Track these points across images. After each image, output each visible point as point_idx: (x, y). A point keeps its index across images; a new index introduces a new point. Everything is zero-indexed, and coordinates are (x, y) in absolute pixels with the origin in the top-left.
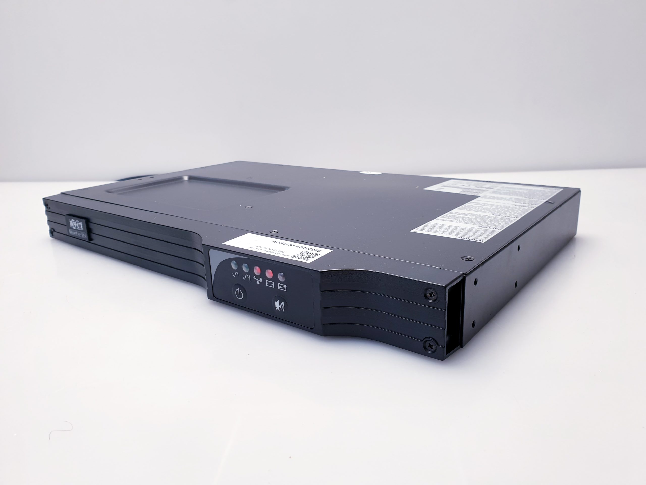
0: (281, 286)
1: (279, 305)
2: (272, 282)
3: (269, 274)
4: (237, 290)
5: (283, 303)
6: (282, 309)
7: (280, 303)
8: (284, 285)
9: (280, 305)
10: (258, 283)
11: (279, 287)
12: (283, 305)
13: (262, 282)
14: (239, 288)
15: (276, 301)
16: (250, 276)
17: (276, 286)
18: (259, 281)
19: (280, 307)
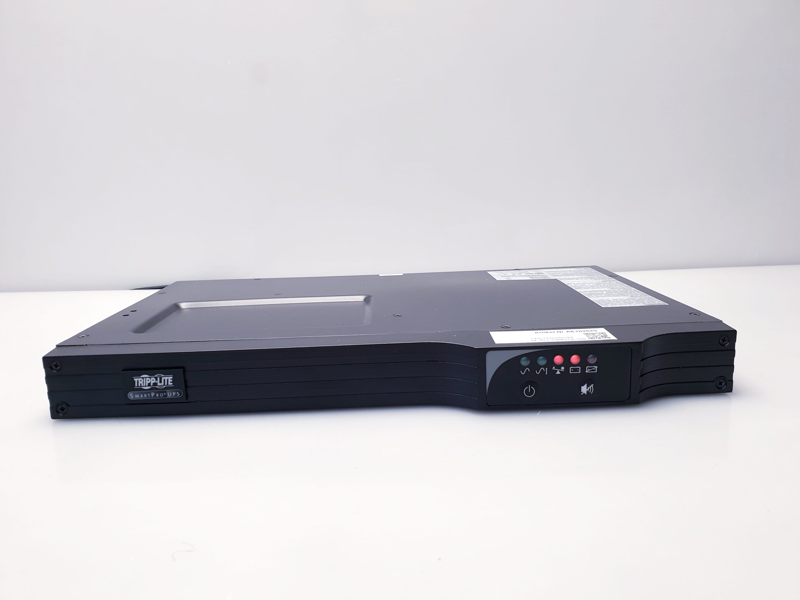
0: (590, 368)
1: (587, 388)
2: (578, 367)
3: (575, 359)
4: (527, 387)
5: (592, 385)
6: (590, 392)
7: (588, 386)
8: (594, 366)
9: (589, 388)
10: (558, 373)
11: (588, 370)
12: (592, 387)
13: (564, 371)
14: (529, 386)
15: (583, 386)
16: (546, 369)
17: (583, 369)
18: (559, 371)
19: (587, 391)
